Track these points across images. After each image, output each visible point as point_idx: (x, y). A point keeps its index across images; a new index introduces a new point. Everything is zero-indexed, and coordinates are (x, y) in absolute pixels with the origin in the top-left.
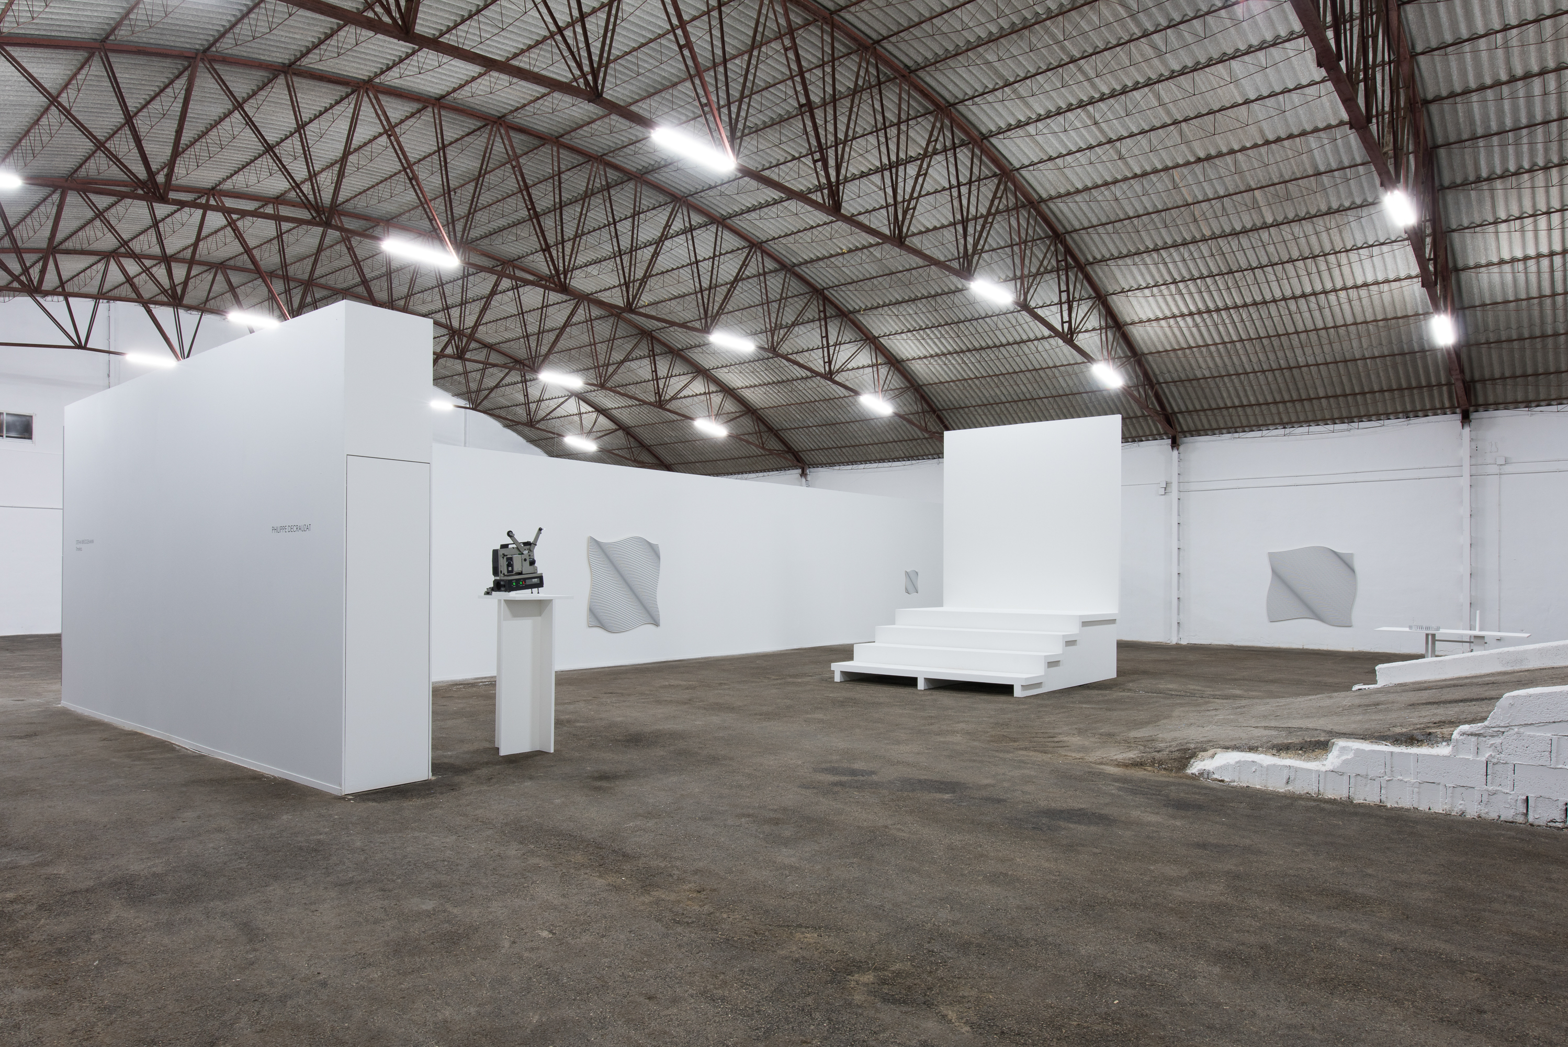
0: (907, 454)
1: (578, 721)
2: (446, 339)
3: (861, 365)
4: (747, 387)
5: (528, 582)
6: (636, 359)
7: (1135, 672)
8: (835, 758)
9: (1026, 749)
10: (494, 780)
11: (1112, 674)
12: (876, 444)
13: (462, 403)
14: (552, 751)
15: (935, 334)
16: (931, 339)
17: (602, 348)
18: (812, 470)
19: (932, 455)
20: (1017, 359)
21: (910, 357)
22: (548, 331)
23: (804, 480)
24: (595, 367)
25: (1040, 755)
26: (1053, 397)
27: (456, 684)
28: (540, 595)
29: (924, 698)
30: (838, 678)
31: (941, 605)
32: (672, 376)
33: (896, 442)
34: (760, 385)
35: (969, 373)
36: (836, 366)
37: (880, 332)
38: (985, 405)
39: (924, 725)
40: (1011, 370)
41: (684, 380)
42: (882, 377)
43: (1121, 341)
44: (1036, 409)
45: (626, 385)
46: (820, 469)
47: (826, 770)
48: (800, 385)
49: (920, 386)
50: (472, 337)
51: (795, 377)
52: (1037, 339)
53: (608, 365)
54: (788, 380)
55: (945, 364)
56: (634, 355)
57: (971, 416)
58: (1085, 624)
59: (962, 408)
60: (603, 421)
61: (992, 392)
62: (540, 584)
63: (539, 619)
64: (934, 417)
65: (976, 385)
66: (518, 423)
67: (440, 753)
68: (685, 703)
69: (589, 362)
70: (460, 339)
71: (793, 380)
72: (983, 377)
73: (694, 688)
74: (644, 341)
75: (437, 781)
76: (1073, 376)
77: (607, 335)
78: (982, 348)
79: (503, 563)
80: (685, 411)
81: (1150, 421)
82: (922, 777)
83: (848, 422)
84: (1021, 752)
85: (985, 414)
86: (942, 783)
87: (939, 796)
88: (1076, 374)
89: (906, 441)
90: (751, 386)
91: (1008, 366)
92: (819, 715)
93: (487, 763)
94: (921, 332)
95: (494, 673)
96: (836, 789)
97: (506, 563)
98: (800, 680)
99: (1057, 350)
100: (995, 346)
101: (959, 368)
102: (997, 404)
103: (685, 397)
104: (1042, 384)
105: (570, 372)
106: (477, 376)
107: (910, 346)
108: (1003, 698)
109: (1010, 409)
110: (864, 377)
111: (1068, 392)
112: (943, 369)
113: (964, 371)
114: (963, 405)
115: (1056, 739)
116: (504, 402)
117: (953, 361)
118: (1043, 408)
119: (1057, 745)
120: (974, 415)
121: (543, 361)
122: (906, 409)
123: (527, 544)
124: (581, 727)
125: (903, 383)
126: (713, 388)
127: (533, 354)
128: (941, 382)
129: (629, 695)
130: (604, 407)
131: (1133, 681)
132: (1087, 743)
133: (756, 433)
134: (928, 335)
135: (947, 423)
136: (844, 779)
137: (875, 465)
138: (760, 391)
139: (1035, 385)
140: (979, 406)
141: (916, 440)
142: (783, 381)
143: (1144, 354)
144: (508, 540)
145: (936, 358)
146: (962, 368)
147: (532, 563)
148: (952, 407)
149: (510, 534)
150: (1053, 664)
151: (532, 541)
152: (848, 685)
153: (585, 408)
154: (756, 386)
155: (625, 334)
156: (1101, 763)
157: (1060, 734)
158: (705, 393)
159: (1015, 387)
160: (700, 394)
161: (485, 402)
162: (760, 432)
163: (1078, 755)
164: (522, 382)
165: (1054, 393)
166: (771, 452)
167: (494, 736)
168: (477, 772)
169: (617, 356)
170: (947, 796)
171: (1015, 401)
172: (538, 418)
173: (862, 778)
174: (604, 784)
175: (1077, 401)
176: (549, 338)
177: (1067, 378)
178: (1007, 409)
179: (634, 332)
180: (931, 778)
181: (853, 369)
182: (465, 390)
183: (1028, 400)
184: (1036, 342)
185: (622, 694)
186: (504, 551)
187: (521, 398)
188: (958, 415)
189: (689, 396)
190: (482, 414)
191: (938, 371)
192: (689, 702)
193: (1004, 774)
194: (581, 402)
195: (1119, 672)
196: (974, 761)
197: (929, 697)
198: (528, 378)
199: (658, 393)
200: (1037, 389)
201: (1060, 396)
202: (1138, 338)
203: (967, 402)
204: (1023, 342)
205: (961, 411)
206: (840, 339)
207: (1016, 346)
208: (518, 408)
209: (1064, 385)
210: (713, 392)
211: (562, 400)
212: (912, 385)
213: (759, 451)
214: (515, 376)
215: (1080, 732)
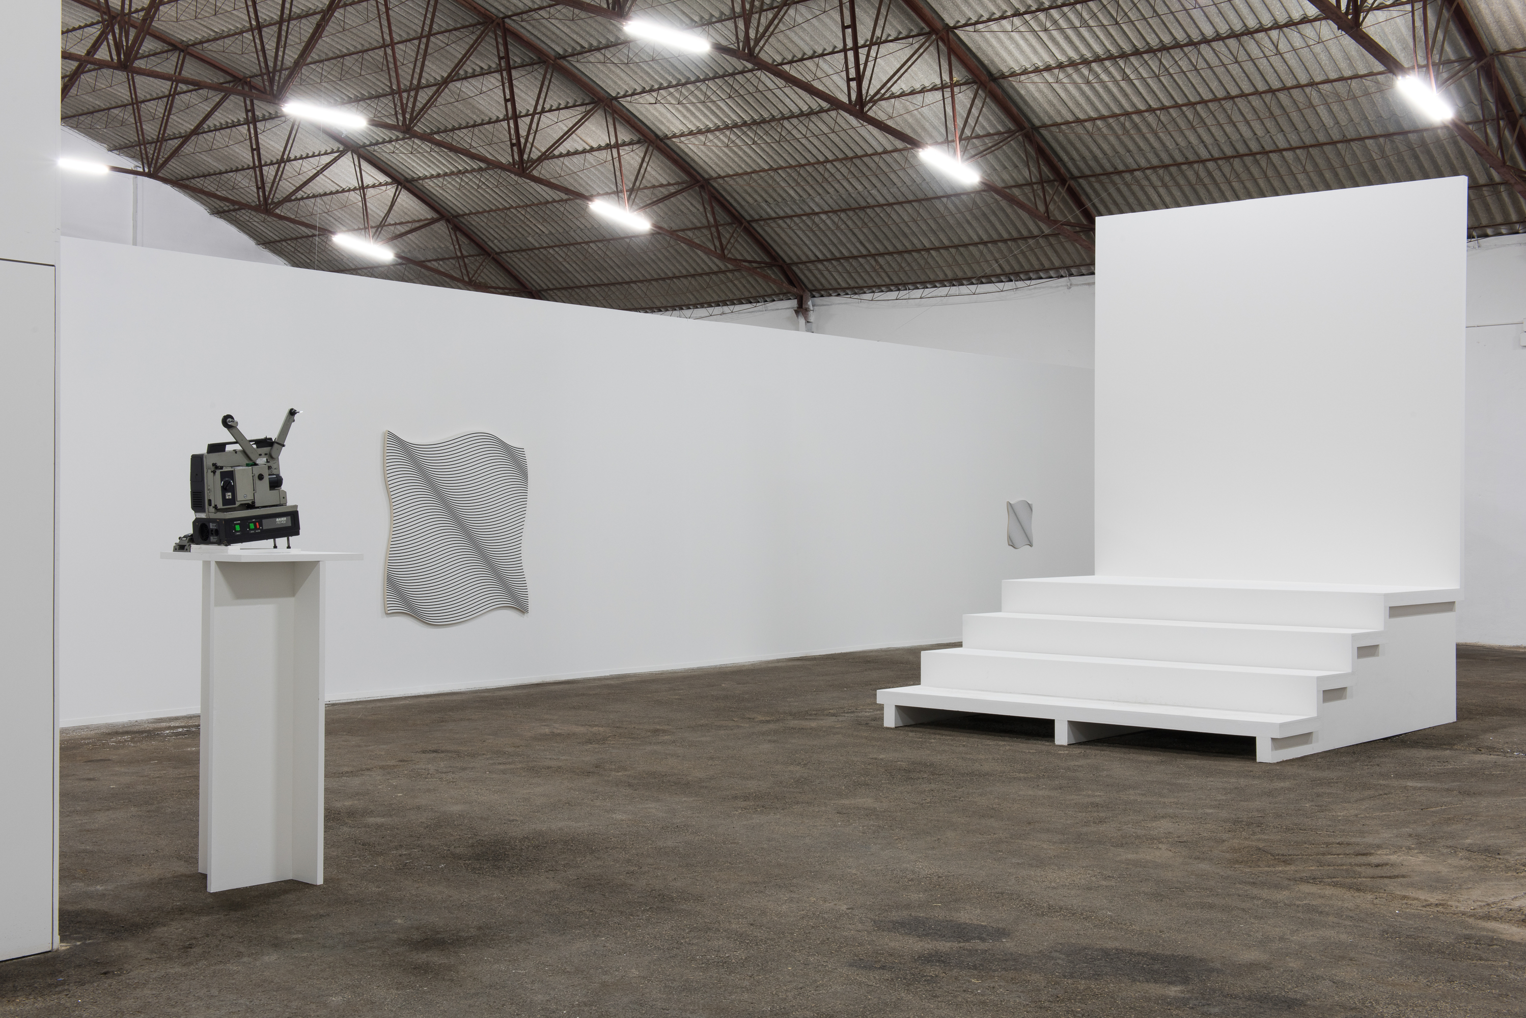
0: (1007, 269)
1: (371, 813)
2: (95, 31)
3: (918, 87)
4: (691, 133)
5: (267, 524)
6: (474, 76)
7: (1490, 710)
8: (915, 896)
9: (1313, 880)
10: (197, 950)
11: (1450, 716)
12: (946, 248)
13: (129, 163)
14: (320, 881)
15: (1069, 20)
16: (1060, 29)
17: (406, 53)
18: (818, 300)
19: (1056, 269)
20: (1235, 69)
21: (1017, 69)
22: (300, 17)
23: (802, 321)
24: (392, 93)
25: (1348, 895)
26: (1305, 147)
27: (117, 733)
28: (292, 551)
29: (1072, 763)
30: (890, 720)
31: (1090, 571)
32: (543, 111)
33: (985, 243)
34: (718, 129)
35: (1135, 99)
36: (872, 86)
37: (958, 17)
38: (1166, 167)
39: (1087, 824)
40: (1220, 94)
41: (568, 118)
42: (962, 111)
43: (1452, 27)
44: (1270, 173)
45: (453, 129)
46: (834, 299)
47: (902, 924)
48: (796, 128)
49: (1036, 129)
50: (145, 29)
51: (786, 112)
52: (1277, 26)
53: (419, 87)
54: (773, 119)
55: (1088, 82)
56: (468, 68)
57: (1136, 188)
58: (1396, 611)
59: (1120, 173)
60: (407, 202)
61: (1180, 140)
62: (293, 529)
63: (290, 601)
64: (1063, 191)
65: (1149, 125)
66: (243, 206)
67: (79, 886)
68: (588, 774)
69: (381, 83)
70: (125, 31)
71: (784, 118)
72: (1164, 108)
73: (603, 740)
74: (490, 39)
75: (71, 953)
76: (1349, 104)
77: (416, 26)
78: (1164, 48)
79: (213, 484)
80: (568, 182)
81: (1505, 195)
82: (1110, 945)
83: (890, 205)
84: (1306, 888)
85: (1165, 185)
86: (1155, 958)
87: (1155, 989)
88: (1354, 98)
89: (1005, 241)
90: (700, 132)
91: (1214, 85)
92: (866, 801)
93: (181, 911)
94: (1042, 16)
95: (194, 708)
96: (932, 971)
97: (219, 484)
98: (813, 724)
99: (1318, 49)
100: (1191, 43)
101: (1115, 90)
102: (1190, 163)
103: (569, 154)
104: (1282, 121)
105: (343, 103)
106: (158, 108)
107: (1018, 46)
108: (1234, 765)
109: (1217, 174)
110: (925, 110)
111: (1336, 136)
112: (1083, 93)
113: (1126, 95)
114: (1121, 167)
115: (1373, 860)
116: (212, 163)
117: (1104, 77)
118: (1282, 171)
119: (1378, 871)
120: (1142, 188)
121: (290, 76)
122: (1006, 177)
123: (264, 443)
124: (379, 827)
125: (1002, 122)
126: (624, 135)
127: (271, 64)
128: (1078, 121)
129: (473, 755)
130: (410, 174)
131: (1493, 730)
132: (1444, 870)
133: (709, 227)
134: (1055, 22)
135: (1088, 205)
136: (944, 946)
137: (943, 291)
138: (717, 141)
139: (1269, 124)
140: (1154, 168)
141: (1025, 239)
142: (764, 121)
143: (1498, 53)
144: (224, 436)
145: (1070, 70)
146: (1122, 90)
147: (276, 483)
148: (1098, 170)
149: (228, 422)
150: (1332, 694)
151: (274, 436)
152: (912, 735)
153: (372, 175)
154: (709, 130)
155: (452, 24)
156: (1488, 917)
157: (1379, 847)
158: (608, 146)
159: (1229, 129)
160: (600, 148)
161: (173, 163)
162: (717, 225)
163: (1434, 898)
164: (247, 122)
165: (1308, 140)
166: (738, 265)
167: (195, 848)
168: (160, 931)
169: (435, 70)
170: (1174, 991)
171: (1227, 158)
172: (279, 196)
173: (981, 946)
174: (435, 958)
175: (1354, 154)
176: (302, 30)
177: (1335, 108)
178: (1210, 174)
179: (470, 19)
180: (1128, 946)
181: (903, 94)
182: (133, 138)
183: (1252, 154)
184: (1274, 34)
185: (458, 753)
186: (216, 458)
187: (245, 155)
188: (1112, 190)
189: (576, 153)
190: (167, 188)
191: (1073, 98)
192: (596, 770)
193: (1282, 939)
194: (364, 165)
195: (1463, 711)
196: (1211, 907)
197: (1082, 762)
198: (258, 113)
199: (518, 145)
200: (1273, 130)
201: (1320, 145)
202: (1489, 19)
203: (1130, 160)
204: (1249, 32)
205: (1116, 178)
206: (878, 33)
207: (1232, 42)
208: (239, 177)
209: (1328, 121)
210: (624, 144)
211: (326, 159)
212: (1020, 126)
213: (714, 263)
214: (234, 109)
215: (1423, 843)
